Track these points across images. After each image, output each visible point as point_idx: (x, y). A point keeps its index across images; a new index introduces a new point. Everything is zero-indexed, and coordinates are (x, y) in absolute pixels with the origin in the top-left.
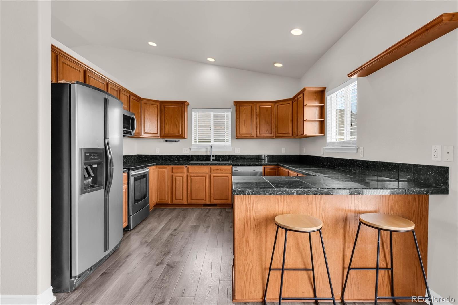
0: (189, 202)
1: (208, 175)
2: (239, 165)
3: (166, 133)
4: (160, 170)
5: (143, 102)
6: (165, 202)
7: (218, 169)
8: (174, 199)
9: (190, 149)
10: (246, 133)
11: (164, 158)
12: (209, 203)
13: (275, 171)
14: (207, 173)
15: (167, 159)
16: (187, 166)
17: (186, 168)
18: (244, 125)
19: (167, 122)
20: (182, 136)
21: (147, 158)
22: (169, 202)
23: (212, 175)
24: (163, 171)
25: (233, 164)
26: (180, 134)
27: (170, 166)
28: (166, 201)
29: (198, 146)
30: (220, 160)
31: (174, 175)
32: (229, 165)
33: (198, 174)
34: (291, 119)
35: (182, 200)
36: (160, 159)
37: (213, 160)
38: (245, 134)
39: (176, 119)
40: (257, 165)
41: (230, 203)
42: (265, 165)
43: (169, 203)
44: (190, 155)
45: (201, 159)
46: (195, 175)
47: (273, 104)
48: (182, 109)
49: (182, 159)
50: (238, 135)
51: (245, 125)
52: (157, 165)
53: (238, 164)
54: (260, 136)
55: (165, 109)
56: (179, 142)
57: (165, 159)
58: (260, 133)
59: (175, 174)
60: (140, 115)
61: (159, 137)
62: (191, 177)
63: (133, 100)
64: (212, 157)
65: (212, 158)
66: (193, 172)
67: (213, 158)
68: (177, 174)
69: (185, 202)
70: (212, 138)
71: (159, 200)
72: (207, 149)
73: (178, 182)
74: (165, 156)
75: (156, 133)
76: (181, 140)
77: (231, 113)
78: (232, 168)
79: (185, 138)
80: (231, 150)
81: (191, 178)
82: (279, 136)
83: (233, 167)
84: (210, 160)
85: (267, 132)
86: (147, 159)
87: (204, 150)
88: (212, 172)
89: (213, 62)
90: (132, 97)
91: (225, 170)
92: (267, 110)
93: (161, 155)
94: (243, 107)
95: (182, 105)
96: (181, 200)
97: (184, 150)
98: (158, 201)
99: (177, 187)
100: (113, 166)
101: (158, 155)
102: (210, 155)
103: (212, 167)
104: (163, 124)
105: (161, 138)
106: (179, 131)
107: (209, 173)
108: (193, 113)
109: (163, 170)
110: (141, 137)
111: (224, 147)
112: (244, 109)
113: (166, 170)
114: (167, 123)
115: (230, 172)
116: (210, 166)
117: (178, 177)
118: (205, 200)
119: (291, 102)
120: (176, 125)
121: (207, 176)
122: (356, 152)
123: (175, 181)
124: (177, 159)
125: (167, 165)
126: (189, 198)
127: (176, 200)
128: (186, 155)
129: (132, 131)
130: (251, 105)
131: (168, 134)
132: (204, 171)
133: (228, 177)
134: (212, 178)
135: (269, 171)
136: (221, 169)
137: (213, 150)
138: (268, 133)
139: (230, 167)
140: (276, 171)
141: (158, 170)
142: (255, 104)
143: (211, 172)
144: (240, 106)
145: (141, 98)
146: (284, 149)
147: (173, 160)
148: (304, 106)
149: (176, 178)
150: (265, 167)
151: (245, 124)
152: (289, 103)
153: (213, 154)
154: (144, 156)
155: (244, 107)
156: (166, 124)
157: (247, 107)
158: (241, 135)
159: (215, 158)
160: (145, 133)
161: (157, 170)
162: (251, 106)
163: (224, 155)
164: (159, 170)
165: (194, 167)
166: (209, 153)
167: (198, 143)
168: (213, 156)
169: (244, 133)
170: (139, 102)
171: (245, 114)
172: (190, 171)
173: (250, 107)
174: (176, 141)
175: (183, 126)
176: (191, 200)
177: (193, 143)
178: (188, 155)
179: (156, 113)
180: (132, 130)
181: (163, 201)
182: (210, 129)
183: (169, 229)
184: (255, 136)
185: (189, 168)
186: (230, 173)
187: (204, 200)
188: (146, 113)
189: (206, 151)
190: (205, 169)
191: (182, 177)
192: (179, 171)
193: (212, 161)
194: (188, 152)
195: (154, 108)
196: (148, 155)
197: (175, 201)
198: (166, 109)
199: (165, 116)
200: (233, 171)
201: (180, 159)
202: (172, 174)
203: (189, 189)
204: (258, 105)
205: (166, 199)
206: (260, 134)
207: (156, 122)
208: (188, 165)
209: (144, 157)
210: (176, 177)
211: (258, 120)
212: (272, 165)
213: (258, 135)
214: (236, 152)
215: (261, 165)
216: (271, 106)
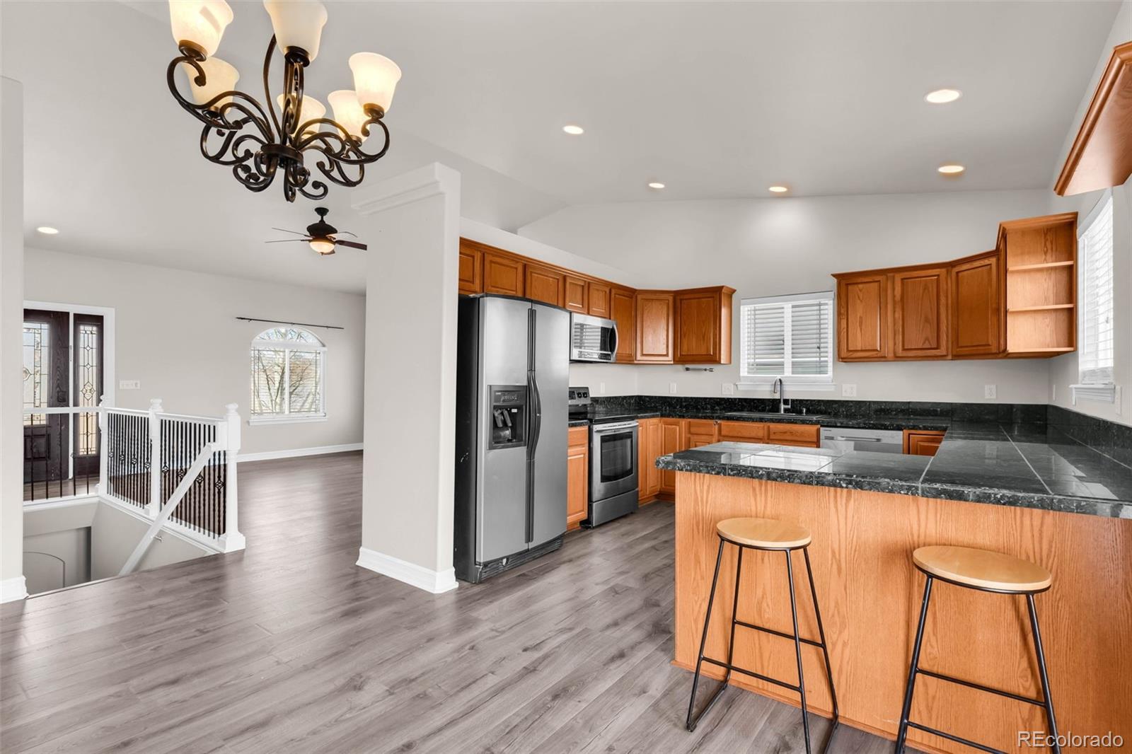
2: (839, 425)
3: (684, 353)
4: (666, 426)
5: (639, 297)
7: (785, 433)
9: (735, 387)
10: (863, 349)
11: (684, 404)
14: (761, 439)
15: (690, 405)
16: (719, 422)
17: (717, 427)
18: (858, 329)
20: (713, 359)
21: (653, 402)
24: (673, 429)
25: (823, 422)
26: (711, 355)
27: (687, 419)
29: (752, 379)
30: (803, 413)
31: (693, 438)
32: (812, 423)
36: (677, 405)
37: (786, 410)
38: (862, 351)
39: (704, 325)
40: (885, 428)
42: (911, 429)
44: (735, 399)
45: (760, 408)
47: (944, 270)
48: (715, 303)
49: (718, 406)
50: (844, 354)
51: (861, 329)
52: (662, 416)
53: (836, 423)
54: (904, 355)
55: (683, 305)
56: (711, 370)
57: (685, 407)
58: (906, 348)
59: (695, 437)
60: (634, 322)
61: (672, 362)
63: (617, 296)
64: (784, 404)
65: (783, 407)
66: (731, 434)
67: (786, 407)
68: (699, 437)
70: (788, 361)
71: (665, 485)
74: (686, 399)
75: (665, 353)
76: (716, 367)
79: (721, 364)
80: (833, 390)
82: (963, 353)
83: (822, 429)
84: (778, 410)
85: (924, 343)
86: (653, 405)
88: (771, 437)
89: (785, 192)
90: (614, 291)
91: (802, 434)
92: (926, 288)
93: (679, 398)
94: (856, 286)
95: (715, 295)
97: (723, 389)
98: (663, 486)
100: (540, 413)
101: (674, 398)
102: (779, 400)
103: (772, 426)
104: (678, 335)
105: (677, 363)
106: (708, 349)
107: (766, 439)
108: (744, 309)
109: (673, 426)
110: (636, 362)
111: (814, 382)
112: (860, 291)
113: (678, 428)
114: (687, 332)
115: (816, 440)
119: (994, 261)
120: (704, 337)
124: (709, 406)
125: (680, 416)
128: (728, 399)
129: (610, 353)
130: (877, 278)
131: (689, 355)
132: (754, 435)
135: (922, 444)
136: (792, 432)
137: (787, 388)
138: (930, 347)
139: (815, 427)
142: (891, 274)
143: (769, 438)
144: (847, 285)
146: (994, 387)
147: (703, 408)
148: (1006, 273)
150: (909, 434)
151: (861, 326)
152: (988, 263)
153: (785, 398)
154: (648, 399)
155: (861, 286)
156: (685, 336)
157: (868, 285)
158: (852, 353)
159: (789, 407)
160: (643, 355)
161: (662, 427)
162: (879, 281)
163: (814, 400)
164: (665, 428)
165: (734, 424)
166: (777, 396)
168: (786, 402)
169: (860, 349)
170: (632, 298)
171: (861, 301)
172: (723, 432)
173: (877, 283)
174: (706, 370)
175: (716, 338)
177: (744, 373)
178: (731, 399)
179: (665, 316)
180: (611, 351)
183: (655, 538)
184: (892, 355)
185: (722, 426)
186: (814, 443)
188: (645, 316)
190: (756, 429)
192: (702, 430)
193: (782, 412)
194: (732, 393)
195: (660, 307)
196: (656, 397)
198: (685, 306)
199: (682, 319)
200: (821, 437)
201: (715, 407)
202: (689, 435)
204: (898, 277)
206: (904, 349)
207: (665, 333)
208: (720, 419)
209: (648, 401)
210: (697, 443)
211: (898, 315)
212: (931, 430)
213: (900, 352)
214: (844, 394)
215: (899, 428)
216: (938, 275)
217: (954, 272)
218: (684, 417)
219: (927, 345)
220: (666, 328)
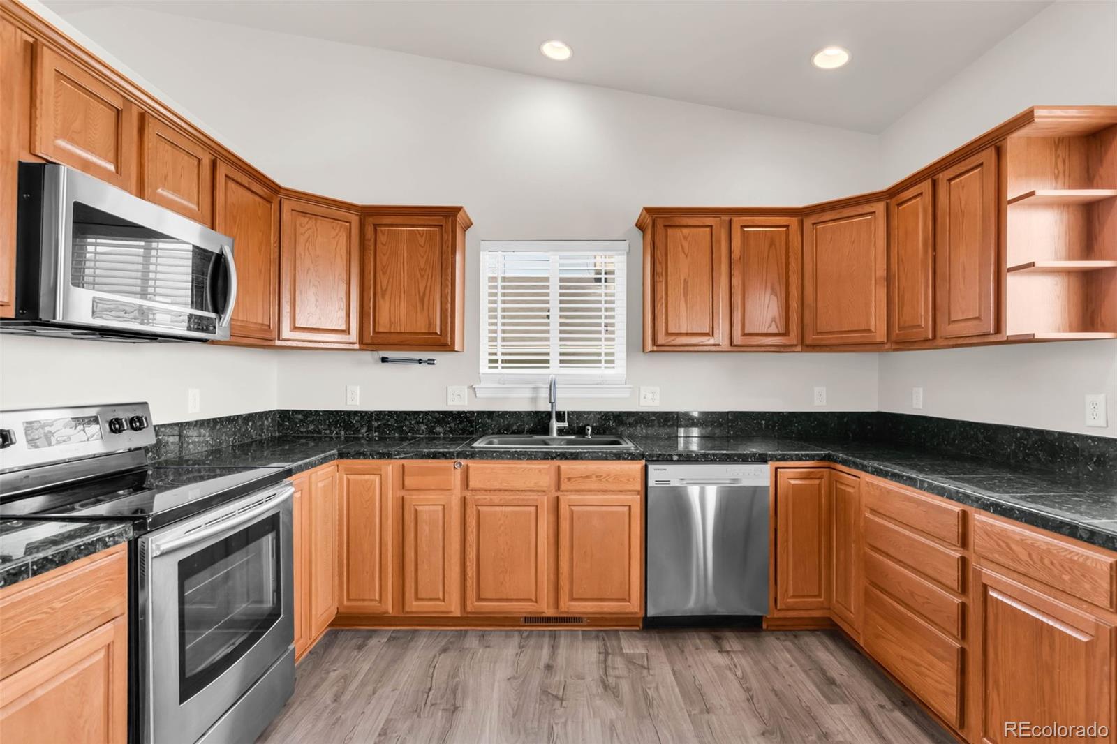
0: (469, 609)
1: (546, 497)
2: (675, 458)
3: (381, 330)
4: (352, 477)
5: (287, 206)
6: (372, 606)
7: (587, 477)
8: (407, 595)
9: (471, 391)
10: (689, 332)
11: (375, 424)
12: (550, 613)
13: (819, 484)
14: (544, 491)
15: (387, 425)
16: (463, 462)
17: (459, 471)
18: (683, 299)
19: (384, 288)
20: (441, 341)
21: (312, 422)
22: (390, 611)
23: (565, 499)
24: (366, 481)
25: (650, 455)
26: (436, 333)
27: (393, 461)
28: (373, 604)
29: (501, 379)
30: (587, 435)
31: (411, 498)
32: (634, 457)
33: (509, 497)
34: (882, 273)
35: (444, 600)
36: (362, 426)
37: (560, 431)
38: (687, 334)
39: (422, 276)
40: (745, 460)
41: (636, 613)
42: (779, 460)
43: (387, 613)
44: (472, 413)
45: (515, 429)
46: (496, 498)
47: (793, 221)
48: (445, 237)
49: (440, 425)
50: (661, 339)
51: (686, 301)
52: (341, 456)
53: (671, 456)
54: (743, 343)
55: (379, 234)
56: (431, 362)
57: (378, 429)
58: (746, 332)
59: (415, 496)
60: (274, 256)
61: (357, 346)
62: (479, 508)
64: (558, 421)
65: (555, 425)
66: (488, 486)
67: (562, 425)
68: (422, 496)
69: (453, 609)
70: (554, 349)
71: (349, 599)
72: (536, 389)
73: (425, 529)
74: (380, 415)
75: (343, 328)
76: (440, 358)
77: (624, 258)
78: (646, 469)
79: (453, 350)
80: (627, 395)
81: (479, 512)
82: (824, 342)
83: (651, 467)
84: (546, 430)
85: (770, 326)
86: (312, 427)
87: (528, 394)
88: (563, 487)
91: (617, 477)
92: (772, 244)
93: (366, 412)
94: (678, 230)
95: (444, 224)
96: (438, 599)
97: (450, 397)
98: (345, 603)
99: (423, 547)
101: (356, 413)
102: (549, 414)
103: (566, 465)
104: (369, 293)
105: (365, 347)
106: (430, 323)
107: (553, 491)
108: (485, 257)
109: (367, 477)
110: (278, 343)
111: (600, 383)
112: (685, 238)
113: (377, 479)
114: (386, 290)
115: (638, 486)
116: (557, 462)
117: (427, 508)
118: (536, 602)
119: (880, 207)
120: (422, 301)
121: (545, 502)
123: (413, 525)
124: (423, 427)
125: (382, 456)
126: (471, 594)
127: (417, 599)
128: (459, 413)
130: (709, 221)
131: (390, 333)
132: (530, 484)
133: (630, 506)
134: (564, 511)
135: (793, 482)
136: (601, 476)
137: (559, 394)
138: (775, 331)
139: (638, 466)
140: (825, 482)
141: (345, 476)
142: (726, 218)
143: (558, 488)
144: (666, 227)
145: (281, 188)
146: (824, 390)
147: (412, 430)
149: (416, 511)
150: (776, 469)
151: (686, 294)
152: (871, 210)
153: (557, 410)
154: (300, 416)
155: (685, 231)
156: (383, 296)
157: (694, 230)
158: (673, 338)
159: (566, 424)
160: (295, 328)
161: (341, 480)
162: (711, 227)
164: (348, 481)
165: (492, 465)
166: (544, 407)
167: (503, 368)
168: (560, 417)
169: (685, 332)
170: (271, 202)
171: (687, 256)
172: (472, 484)
173: (708, 229)
174: (420, 361)
175: (447, 303)
176: (479, 599)
177: (484, 368)
178: (464, 412)
179: (344, 251)
181: (366, 603)
182: (548, 317)
184: (727, 342)
185: (471, 469)
186: (638, 492)
187: (530, 600)
188: (300, 248)
189: (534, 400)
190: (536, 474)
191: (444, 506)
192: (430, 481)
193: (555, 434)
194: (466, 403)
195: (333, 233)
196: (317, 412)
197: (414, 606)
198: (382, 239)
199: (378, 263)
200: (651, 483)
201: (434, 427)
202: (402, 493)
203: (472, 555)
204: (738, 221)
205: (377, 597)
206: (744, 335)
207: (343, 287)
208: (466, 457)
210: (419, 508)
211: (736, 281)
212: (806, 460)
213: (738, 339)
214: (643, 402)
215: (763, 459)
216: (787, 226)
217: (808, 223)
218: (389, 456)
219: (773, 330)
220: (344, 276)
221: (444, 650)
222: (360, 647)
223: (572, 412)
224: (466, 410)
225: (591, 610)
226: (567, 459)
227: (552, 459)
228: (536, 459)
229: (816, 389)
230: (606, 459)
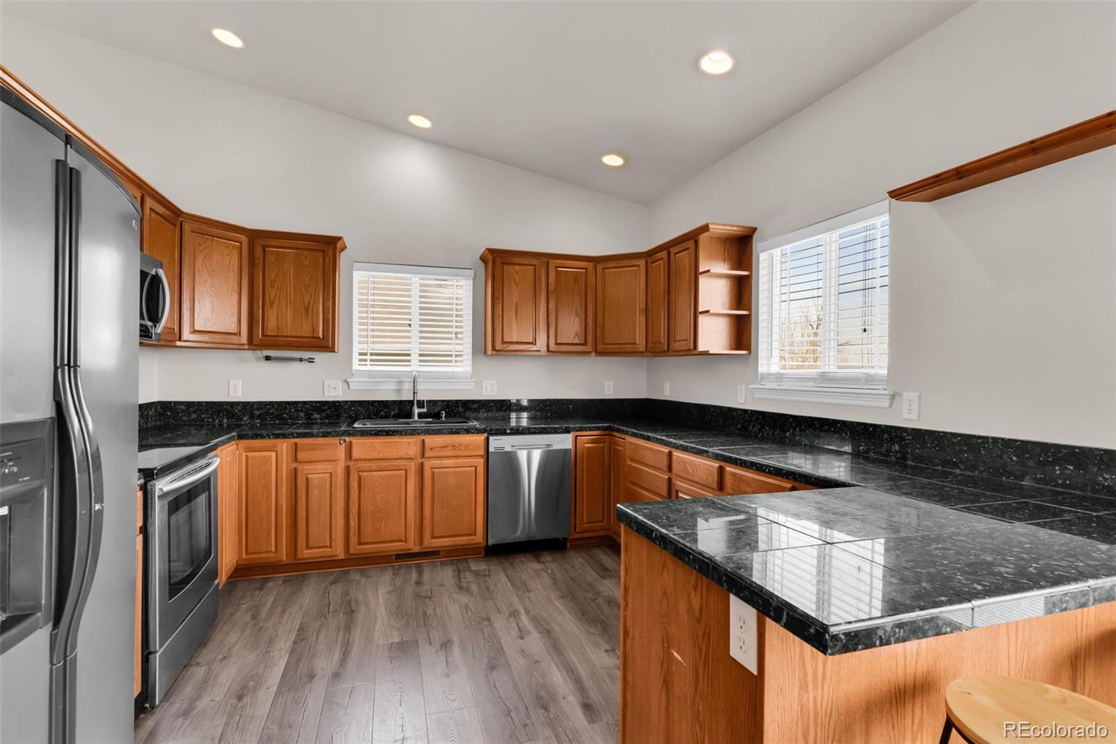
0: (352, 551)
1: (413, 464)
2: (508, 431)
3: (269, 333)
4: (250, 454)
5: (187, 227)
6: (270, 557)
7: (445, 447)
8: (299, 545)
9: (345, 384)
10: (519, 341)
11: (257, 413)
12: (416, 549)
13: (604, 446)
14: (411, 459)
15: (269, 414)
16: (348, 439)
17: (344, 446)
18: (514, 317)
19: (272, 298)
20: (324, 343)
21: (194, 412)
22: (285, 559)
23: (428, 464)
24: (264, 457)
25: (491, 430)
26: (319, 338)
27: (287, 440)
28: (269, 555)
29: (371, 374)
30: (443, 419)
31: (304, 469)
32: (479, 431)
33: (384, 464)
34: (643, 306)
35: (331, 547)
36: (244, 415)
37: (420, 415)
38: (517, 343)
39: (307, 291)
40: (555, 431)
41: (479, 543)
42: (578, 431)
43: (282, 561)
44: (346, 402)
45: (382, 413)
46: (374, 465)
47: (590, 265)
48: (327, 260)
49: (318, 413)
50: (499, 346)
51: (517, 319)
52: (240, 437)
53: (505, 430)
54: (557, 350)
55: (268, 255)
56: (311, 361)
57: (259, 416)
58: (558, 342)
59: (307, 467)
60: (177, 271)
61: (246, 347)
62: (360, 473)
63: (153, 215)
64: (419, 407)
65: (416, 411)
66: (367, 457)
67: (421, 410)
68: (312, 466)
69: (338, 553)
70: (415, 351)
71: (247, 553)
72: (400, 382)
73: (315, 492)
74: (260, 405)
75: (235, 331)
76: (319, 357)
77: (470, 282)
78: (487, 439)
79: (334, 351)
80: (472, 387)
81: (360, 477)
83: (491, 438)
84: (409, 415)
85: (574, 338)
87: (393, 386)
88: (427, 455)
90: (149, 203)
91: (467, 446)
92: (576, 280)
93: (248, 403)
94: (511, 266)
95: (326, 249)
96: (326, 547)
97: (326, 388)
98: (244, 556)
99: (314, 507)
100: (100, 500)
101: (238, 403)
102: (411, 403)
103: (428, 439)
104: (258, 303)
105: (254, 348)
106: (314, 329)
107: (419, 459)
108: (359, 276)
109: (264, 453)
110: (178, 343)
111: (451, 377)
112: (517, 273)
113: (274, 454)
114: (274, 300)
115: (482, 452)
116: (421, 437)
117: (316, 476)
118: (406, 542)
119: (642, 262)
120: (307, 310)
121: (412, 466)
122: (887, 404)
123: (304, 489)
124: (302, 414)
125: (277, 436)
126: (353, 539)
127: (308, 547)
128: (334, 402)
130: (534, 262)
131: (278, 336)
132: (402, 454)
133: (476, 467)
134: (427, 473)
135: (586, 445)
136: (455, 446)
137: (420, 387)
138: (578, 342)
139: (482, 437)
140: (606, 445)
141: (244, 453)
142: (545, 260)
143: (423, 456)
144: (503, 263)
145: (182, 212)
146: (611, 383)
147: (291, 417)
148: (696, 274)
149: (307, 479)
150: (576, 436)
151: (516, 314)
152: (638, 263)
153: (418, 399)
155: (516, 267)
156: (271, 305)
157: (523, 267)
158: (506, 345)
159: (425, 410)
160: (195, 332)
161: (240, 456)
162: (535, 265)
163: (451, 401)
164: (247, 457)
165: (370, 441)
166: (407, 396)
167: (371, 365)
168: (421, 404)
169: (515, 341)
170: (175, 226)
171: (517, 285)
172: (356, 455)
173: (532, 267)
174: (301, 360)
175: (328, 314)
176: (360, 543)
177: (356, 366)
178: (338, 402)
179: (236, 268)
181: (263, 555)
182: (410, 325)
184: (544, 349)
185: (354, 446)
186: (482, 456)
187: (401, 541)
188: (198, 264)
189: (399, 391)
190: (407, 446)
191: (331, 473)
192: (319, 455)
193: (416, 418)
194: (341, 394)
195: (227, 252)
197: (305, 554)
198: (270, 258)
199: (267, 276)
200: (491, 449)
201: (312, 415)
202: (295, 465)
203: (354, 509)
204: (553, 263)
205: (273, 549)
206: (557, 344)
207: (236, 297)
208: (349, 435)
209: (183, 411)
210: (309, 476)
211: (552, 306)
212: (595, 430)
213: (553, 347)
214: (484, 392)
215: (567, 431)
216: (586, 269)
217: (600, 267)
218: (285, 436)
219: (576, 341)
220: (236, 288)
221: (334, 583)
222: (261, 589)
223: (430, 401)
224: (340, 400)
225: (447, 544)
226: (429, 434)
227: (418, 434)
228: (406, 435)
229: (606, 383)
230: (459, 433)
